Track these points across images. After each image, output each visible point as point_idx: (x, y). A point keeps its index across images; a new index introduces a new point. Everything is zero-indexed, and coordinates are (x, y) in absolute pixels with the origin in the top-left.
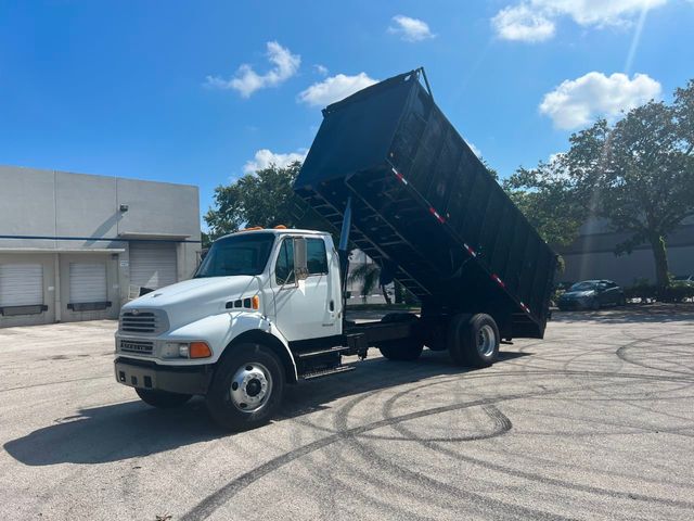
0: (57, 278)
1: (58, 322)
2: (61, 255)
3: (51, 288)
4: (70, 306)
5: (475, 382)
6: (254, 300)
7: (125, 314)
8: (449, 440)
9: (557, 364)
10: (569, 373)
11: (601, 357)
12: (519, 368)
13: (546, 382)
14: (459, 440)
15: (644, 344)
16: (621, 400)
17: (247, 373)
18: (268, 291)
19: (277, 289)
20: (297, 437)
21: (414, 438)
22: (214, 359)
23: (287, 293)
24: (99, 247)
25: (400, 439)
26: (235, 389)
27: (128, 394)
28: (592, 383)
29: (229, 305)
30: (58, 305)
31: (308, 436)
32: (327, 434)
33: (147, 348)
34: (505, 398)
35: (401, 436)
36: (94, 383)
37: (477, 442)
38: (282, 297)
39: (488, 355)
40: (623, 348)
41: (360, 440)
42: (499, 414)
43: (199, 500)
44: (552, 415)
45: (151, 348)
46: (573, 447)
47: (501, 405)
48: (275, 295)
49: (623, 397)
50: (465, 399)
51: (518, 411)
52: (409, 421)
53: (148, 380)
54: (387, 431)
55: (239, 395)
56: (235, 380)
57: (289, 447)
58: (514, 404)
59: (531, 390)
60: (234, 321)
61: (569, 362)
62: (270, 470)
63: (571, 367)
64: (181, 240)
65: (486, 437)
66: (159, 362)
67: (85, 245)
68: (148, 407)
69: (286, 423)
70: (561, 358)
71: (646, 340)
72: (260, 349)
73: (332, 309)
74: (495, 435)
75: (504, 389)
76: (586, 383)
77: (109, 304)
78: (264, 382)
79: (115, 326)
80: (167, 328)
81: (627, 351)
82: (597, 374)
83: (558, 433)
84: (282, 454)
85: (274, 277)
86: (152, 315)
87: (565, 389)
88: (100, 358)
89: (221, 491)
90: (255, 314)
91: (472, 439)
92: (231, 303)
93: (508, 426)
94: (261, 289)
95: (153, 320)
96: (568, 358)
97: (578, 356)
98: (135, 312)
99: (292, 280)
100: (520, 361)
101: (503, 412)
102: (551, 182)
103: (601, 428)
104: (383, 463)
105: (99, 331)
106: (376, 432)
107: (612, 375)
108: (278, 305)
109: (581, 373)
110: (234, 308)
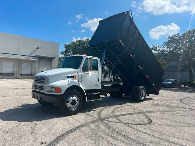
0: (18, 66)
1: (17, 79)
2: (19, 60)
3: (16, 69)
4: (21, 74)
5: (139, 106)
6: (75, 76)
7: (36, 77)
8: (133, 124)
9: (163, 103)
10: (167, 106)
11: (176, 102)
12: (151, 103)
13: (160, 108)
14: (136, 124)
15: (188, 99)
16: (185, 116)
17: (72, 98)
18: (80, 74)
19: (82, 73)
20: (86, 119)
21: (122, 123)
22: (62, 93)
23: (85, 75)
24: (30, 58)
25: (118, 122)
26: (68, 103)
27: (35, 101)
28: (174, 110)
29: (68, 77)
30: (17, 74)
31: (89, 119)
32: (95, 119)
33: (42, 88)
34: (149, 112)
35: (118, 121)
36: (25, 97)
37: (142, 126)
38: (84, 76)
39: (143, 98)
40: (181, 99)
41: (106, 122)
42: (148, 117)
43: (55, 138)
44: (164, 119)
45: (43, 88)
46: (173, 130)
47: (148, 114)
48: (82, 75)
49: (185, 115)
50: (137, 111)
51: (153, 117)
52: (120, 117)
53: (41, 98)
54: (113, 119)
55: (69, 105)
56: (68, 100)
57: (84, 122)
58: (152, 114)
59: (156, 110)
60: (70, 82)
61: (166, 102)
62: (78, 129)
63: (167, 104)
64: (53, 58)
65: (145, 124)
66: (45, 93)
67: (26, 57)
68: (41, 105)
69: (83, 114)
70: (164, 101)
71: (188, 98)
72: (76, 91)
73: (98, 81)
74: (148, 124)
75: (148, 109)
76: (172, 109)
77: (32, 75)
78: (77, 101)
79: (33, 81)
80: (48, 82)
81: (183, 101)
82: (176, 107)
83: (167, 125)
84: (81, 124)
85: (82, 70)
86: (44, 78)
87: (167, 111)
88: (28, 90)
89: (62, 135)
90: (76, 81)
91: (140, 124)
92: (68, 76)
93: (151, 121)
94: (78, 73)
95: (44, 80)
96: (166, 101)
97: (169, 101)
98: (39, 77)
99: (87, 71)
100: (151, 101)
101: (149, 116)
102: (161, 50)
103: (180, 124)
104: (113, 130)
105: (29, 82)
106: (110, 119)
107: (180, 107)
108: (82, 78)
109: (171, 106)
110: (69, 78)
